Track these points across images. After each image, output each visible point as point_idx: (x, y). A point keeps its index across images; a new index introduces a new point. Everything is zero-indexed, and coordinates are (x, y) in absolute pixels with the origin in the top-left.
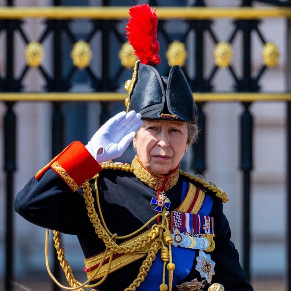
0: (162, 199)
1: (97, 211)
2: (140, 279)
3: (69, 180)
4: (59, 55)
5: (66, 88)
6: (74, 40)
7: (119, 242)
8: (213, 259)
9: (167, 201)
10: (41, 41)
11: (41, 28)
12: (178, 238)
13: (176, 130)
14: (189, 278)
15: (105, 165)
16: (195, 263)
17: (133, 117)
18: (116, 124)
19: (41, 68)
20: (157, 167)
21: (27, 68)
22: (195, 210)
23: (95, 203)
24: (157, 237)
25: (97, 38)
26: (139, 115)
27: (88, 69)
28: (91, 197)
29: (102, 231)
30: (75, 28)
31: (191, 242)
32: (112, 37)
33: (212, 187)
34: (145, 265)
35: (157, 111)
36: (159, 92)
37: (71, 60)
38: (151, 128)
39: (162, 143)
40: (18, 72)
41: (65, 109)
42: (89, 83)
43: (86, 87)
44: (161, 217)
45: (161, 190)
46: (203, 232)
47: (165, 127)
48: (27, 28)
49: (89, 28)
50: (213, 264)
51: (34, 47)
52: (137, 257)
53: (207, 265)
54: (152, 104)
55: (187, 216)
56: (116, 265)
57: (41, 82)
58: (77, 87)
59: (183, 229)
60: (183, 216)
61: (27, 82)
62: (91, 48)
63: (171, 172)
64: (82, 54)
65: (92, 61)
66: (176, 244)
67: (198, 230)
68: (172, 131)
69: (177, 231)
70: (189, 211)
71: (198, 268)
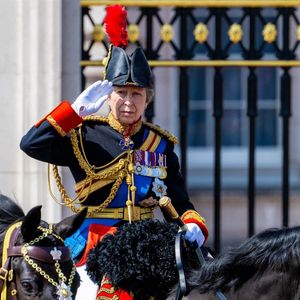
0: (128, 141)
1: (81, 150)
2: (111, 197)
3: (59, 128)
4: (185, 33)
5: (190, 57)
6: (195, 23)
7: (97, 171)
8: (165, 184)
9: (132, 142)
10: (172, 23)
11: (172, 14)
12: (139, 169)
13: (137, 94)
14: (147, 197)
15: (86, 118)
16: (152, 186)
17: (106, 85)
18: (95, 89)
19: (171, 43)
20: (124, 119)
21: (162, 43)
22: (153, 149)
23: (79, 144)
24: (123, 168)
25: (212, 21)
26: (111, 83)
27: (206, 43)
28: (76, 140)
29: (84, 164)
30: (196, 14)
31: (149, 172)
32: (223, 20)
33: (166, 134)
34: (114, 187)
35: (123, 80)
36: (126, 67)
37: (194, 37)
38: (120, 92)
39: (127, 103)
40: (155, 46)
41: (189, 72)
42: (207, 53)
43: (205, 56)
44: (126, 154)
45: (128, 135)
46: (158, 165)
47: (130, 91)
48: (161, 14)
49: (206, 13)
50: (165, 188)
51: (167, 27)
52: (109, 182)
53: (161, 188)
54: (120, 75)
55: (146, 153)
56: (94, 188)
57: (172, 52)
58: (198, 56)
59: (142, 163)
60: (143, 153)
61: (162, 52)
62: (208, 28)
63: (135, 122)
64: (201, 33)
65: (208, 37)
66: (137, 173)
67: (154, 163)
68: (135, 94)
69: (138, 164)
70: (148, 150)
71: (154, 190)
